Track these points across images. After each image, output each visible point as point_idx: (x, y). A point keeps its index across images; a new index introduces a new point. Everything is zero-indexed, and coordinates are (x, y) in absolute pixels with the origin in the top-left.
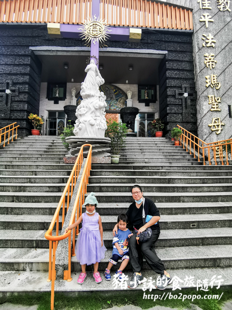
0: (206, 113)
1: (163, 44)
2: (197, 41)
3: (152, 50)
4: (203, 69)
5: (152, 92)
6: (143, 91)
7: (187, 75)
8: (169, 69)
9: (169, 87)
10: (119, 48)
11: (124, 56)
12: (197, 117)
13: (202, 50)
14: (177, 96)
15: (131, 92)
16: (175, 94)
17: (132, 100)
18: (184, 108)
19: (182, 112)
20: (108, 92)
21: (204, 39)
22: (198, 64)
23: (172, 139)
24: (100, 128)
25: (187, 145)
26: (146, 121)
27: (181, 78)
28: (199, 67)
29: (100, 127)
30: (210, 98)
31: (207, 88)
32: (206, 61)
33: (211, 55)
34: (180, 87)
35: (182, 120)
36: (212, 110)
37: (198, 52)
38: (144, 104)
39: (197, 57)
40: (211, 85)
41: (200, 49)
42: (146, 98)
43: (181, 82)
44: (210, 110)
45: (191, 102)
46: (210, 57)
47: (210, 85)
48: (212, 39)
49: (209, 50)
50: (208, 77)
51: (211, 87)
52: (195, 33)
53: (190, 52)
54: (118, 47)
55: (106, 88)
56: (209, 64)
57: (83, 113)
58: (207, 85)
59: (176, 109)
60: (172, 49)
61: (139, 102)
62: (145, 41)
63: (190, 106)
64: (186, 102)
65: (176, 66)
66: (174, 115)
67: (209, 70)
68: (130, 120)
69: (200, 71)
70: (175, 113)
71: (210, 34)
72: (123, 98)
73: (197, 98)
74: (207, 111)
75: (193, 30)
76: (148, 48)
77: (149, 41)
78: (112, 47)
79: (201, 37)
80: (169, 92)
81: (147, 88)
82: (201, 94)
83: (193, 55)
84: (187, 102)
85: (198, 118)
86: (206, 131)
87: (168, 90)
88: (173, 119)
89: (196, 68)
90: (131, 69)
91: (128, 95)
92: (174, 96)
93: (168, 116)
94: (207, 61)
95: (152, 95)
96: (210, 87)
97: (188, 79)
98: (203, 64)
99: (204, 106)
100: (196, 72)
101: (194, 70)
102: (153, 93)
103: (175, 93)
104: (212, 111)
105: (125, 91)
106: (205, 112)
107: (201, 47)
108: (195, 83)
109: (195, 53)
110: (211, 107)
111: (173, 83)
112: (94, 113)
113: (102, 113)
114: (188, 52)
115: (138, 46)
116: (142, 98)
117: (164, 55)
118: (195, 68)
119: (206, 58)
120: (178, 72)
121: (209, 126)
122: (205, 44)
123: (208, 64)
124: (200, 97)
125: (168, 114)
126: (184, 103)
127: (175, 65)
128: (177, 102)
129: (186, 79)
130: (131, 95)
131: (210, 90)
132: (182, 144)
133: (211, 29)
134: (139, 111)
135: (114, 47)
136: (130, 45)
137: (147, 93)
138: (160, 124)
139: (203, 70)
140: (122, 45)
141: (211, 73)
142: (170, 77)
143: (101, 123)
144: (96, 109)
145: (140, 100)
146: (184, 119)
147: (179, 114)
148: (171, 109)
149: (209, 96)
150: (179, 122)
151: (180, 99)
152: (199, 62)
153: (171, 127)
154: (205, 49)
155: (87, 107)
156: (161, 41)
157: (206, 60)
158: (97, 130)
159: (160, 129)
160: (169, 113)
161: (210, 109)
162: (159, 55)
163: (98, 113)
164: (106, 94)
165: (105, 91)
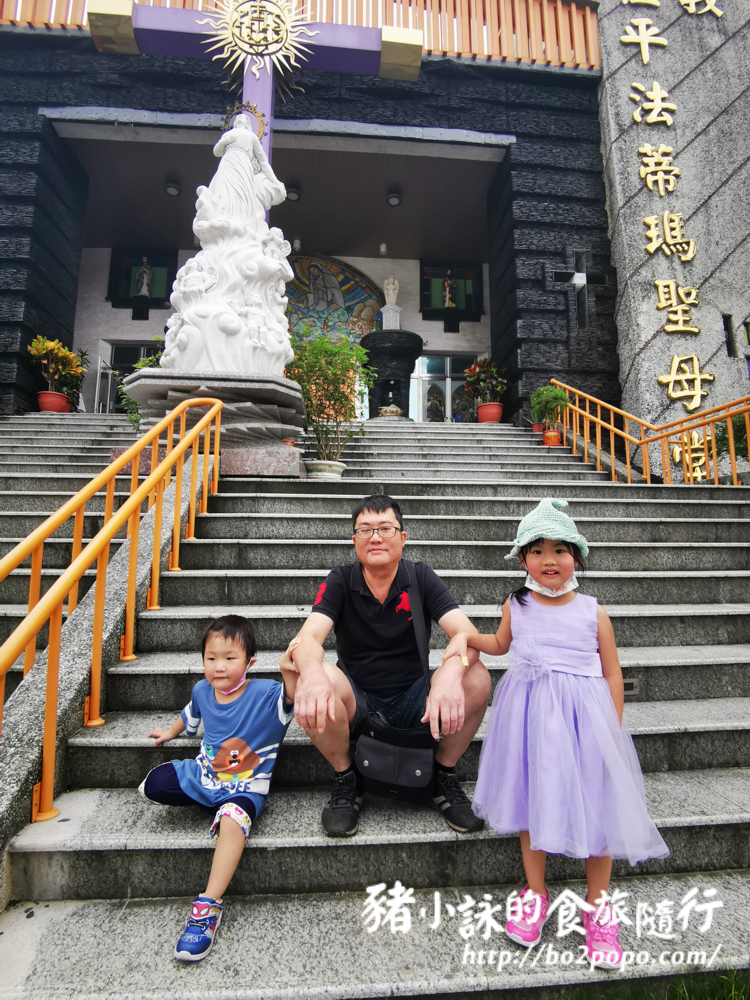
0: (649, 338)
1: (500, 113)
2: (616, 106)
3: (465, 132)
4: (636, 195)
5: (469, 286)
6: (436, 283)
7: (583, 216)
8: (523, 195)
9: (523, 252)
10: (353, 120)
11: (369, 151)
12: (618, 355)
13: (633, 133)
14: (550, 284)
15: (396, 282)
16: (544, 278)
17: (399, 309)
18: (574, 322)
19: (568, 337)
20: (319, 282)
21: (637, 97)
22: (617, 178)
23: (535, 428)
24: (259, 345)
25: (586, 442)
26: (449, 380)
27: (562, 226)
28: (624, 189)
29: (263, 343)
30: (661, 290)
31: (651, 255)
32: (643, 171)
33: (661, 151)
34: (560, 255)
35: (569, 365)
36: (670, 328)
37: (618, 138)
38: (440, 325)
39: (615, 156)
40: (664, 246)
41: (622, 131)
42: (448, 304)
43: (561, 237)
44: (662, 330)
45: (597, 305)
46: (658, 158)
47: (659, 249)
48: (663, 100)
49: (655, 135)
50: (651, 220)
51: (664, 253)
52: (607, 79)
53: (592, 142)
54: (347, 120)
55: (312, 269)
56: (655, 178)
57: (195, 288)
58: (652, 247)
59: (546, 326)
60: (530, 128)
61: (425, 318)
62: (441, 103)
63: (594, 317)
64: (580, 305)
65: (547, 184)
66: (542, 346)
67: (656, 198)
68: (392, 374)
69: (627, 202)
70: (544, 341)
71: (656, 85)
72: (370, 302)
73: (616, 291)
74: (653, 333)
75: (602, 70)
76: (451, 125)
77: (454, 103)
78: (326, 118)
79: (626, 93)
80: (523, 269)
81: (449, 272)
82: (631, 276)
83: (603, 152)
84: (584, 301)
85: (622, 358)
86: (650, 398)
87: (519, 262)
88: (538, 359)
89: (612, 193)
90: (394, 201)
91: (385, 292)
92: (538, 284)
93: (520, 348)
94: (649, 170)
95: (468, 297)
96: (660, 253)
97: (588, 228)
98: (635, 180)
99: (643, 317)
100: (612, 204)
101: (605, 201)
102: (470, 290)
103: (544, 272)
104: (668, 333)
105: (377, 282)
106: (645, 336)
107: (627, 123)
108: (609, 242)
109: (608, 143)
110: (664, 321)
111: (536, 240)
112: (238, 292)
113: (275, 299)
114: (587, 140)
115: (415, 117)
116: (436, 304)
117: (504, 151)
118: (608, 193)
119: (645, 160)
120: (552, 205)
121: (660, 384)
122: (642, 116)
123: (650, 179)
124: (626, 284)
125: (519, 343)
126: (573, 307)
127: (541, 183)
128: (551, 302)
129: (579, 229)
130: (397, 291)
131: (661, 263)
132: (570, 442)
133: (659, 67)
134: (424, 348)
135: (333, 119)
136: (388, 113)
137: (451, 287)
138: (492, 377)
139: (637, 198)
140: (360, 112)
141: (663, 209)
142: (524, 218)
143: (263, 329)
144: (249, 279)
145: (429, 313)
146: (573, 361)
147: (556, 342)
148: (528, 327)
149: (657, 282)
150: (557, 372)
151: (560, 292)
152: (621, 174)
153: (532, 387)
154: (640, 131)
155: (212, 269)
156: (493, 103)
157: (646, 165)
158: (250, 351)
159: (495, 396)
160: (523, 340)
161: (663, 327)
162: (488, 149)
163: (255, 295)
164: (312, 289)
165: (309, 280)
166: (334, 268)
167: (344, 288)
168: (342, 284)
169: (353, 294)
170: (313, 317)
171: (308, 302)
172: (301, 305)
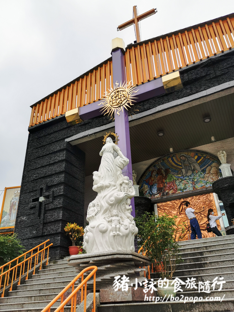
10: (174, 100)
15: (224, 152)
17: (229, 165)
20: (186, 163)
29: (118, 232)
54: (171, 101)
55: (181, 158)
57: (91, 216)
62: (212, 76)
72: (214, 164)
77: (219, 73)
78: (163, 104)
90: (207, 120)
91: (220, 158)
105: (214, 154)
112: (108, 212)
115: (201, 87)
135: (166, 103)
140: (176, 96)
164: (183, 166)
165: (181, 163)
166: (192, 154)
167: (198, 162)
168: (197, 160)
169: (204, 163)
170: (186, 179)
171: (182, 173)
172: (179, 175)
